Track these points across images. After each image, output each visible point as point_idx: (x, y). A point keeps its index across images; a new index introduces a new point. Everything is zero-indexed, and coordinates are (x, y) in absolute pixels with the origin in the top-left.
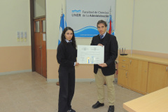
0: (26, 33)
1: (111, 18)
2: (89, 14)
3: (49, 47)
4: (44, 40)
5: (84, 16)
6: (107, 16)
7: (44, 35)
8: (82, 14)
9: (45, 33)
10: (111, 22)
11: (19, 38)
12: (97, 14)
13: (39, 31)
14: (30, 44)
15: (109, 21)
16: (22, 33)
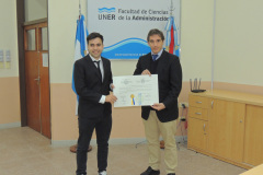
0: (9, 53)
1: (173, 22)
2: (131, 15)
3: (53, 80)
4: (45, 65)
5: (122, 18)
6: (166, 19)
7: (44, 56)
8: (117, 15)
9: (47, 52)
10: (172, 30)
12: (147, 15)
13: (33, 48)
14: (17, 75)
15: (168, 27)
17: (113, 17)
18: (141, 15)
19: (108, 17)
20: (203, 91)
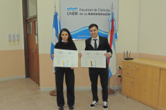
1: (113, 16)
2: (87, 12)
3: (41, 52)
6: (109, 14)
8: (79, 12)
9: (37, 35)
10: (113, 21)
11: (10, 41)
12: (97, 12)
13: (32, 33)
14: (23, 48)
15: (110, 19)
16: (14, 36)
17: (76, 13)
18: (93, 12)
19: (73, 14)
20: (132, 59)
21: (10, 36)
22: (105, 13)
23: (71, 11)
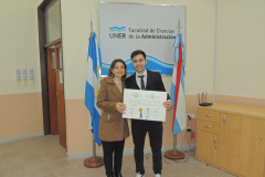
0: (32, 72)
1: (181, 40)
2: (140, 34)
3: (68, 96)
4: (61, 82)
5: (131, 37)
7: (61, 73)
8: (128, 33)
9: (62, 69)
10: (180, 46)
12: (155, 34)
14: (40, 90)
15: (177, 44)
16: (25, 72)
17: (124, 35)
18: (149, 34)
19: (119, 36)
20: (209, 104)
21: (18, 72)
22: (166, 34)
23: (116, 32)
